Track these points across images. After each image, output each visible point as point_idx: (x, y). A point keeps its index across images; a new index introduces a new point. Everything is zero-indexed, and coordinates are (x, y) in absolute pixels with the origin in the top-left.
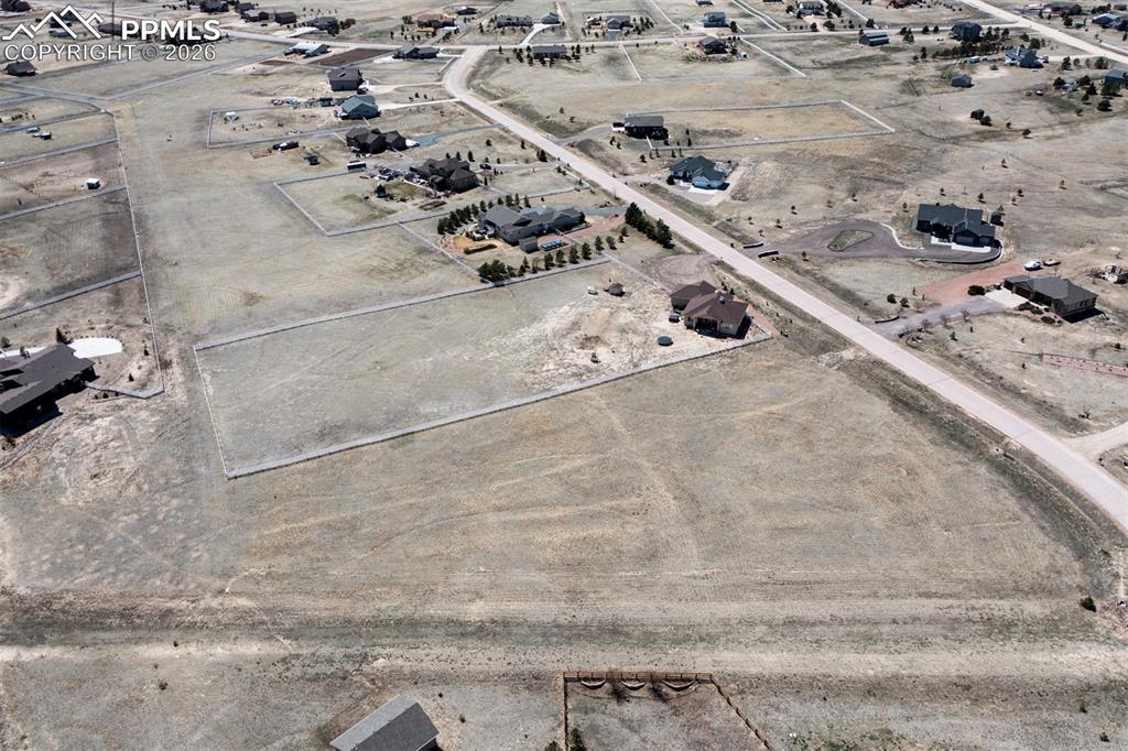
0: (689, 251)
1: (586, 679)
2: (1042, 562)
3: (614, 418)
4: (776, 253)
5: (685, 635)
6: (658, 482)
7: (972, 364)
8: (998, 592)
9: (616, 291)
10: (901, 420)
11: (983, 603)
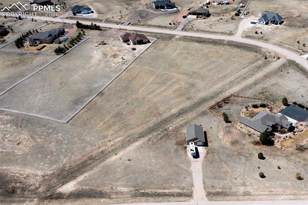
0: (108, 29)
1: (212, 108)
2: (253, 56)
3: (146, 67)
4: (130, 23)
5: (217, 94)
6: (174, 74)
7: (201, 31)
8: (253, 63)
9: (103, 43)
10: (203, 44)
11: (253, 65)
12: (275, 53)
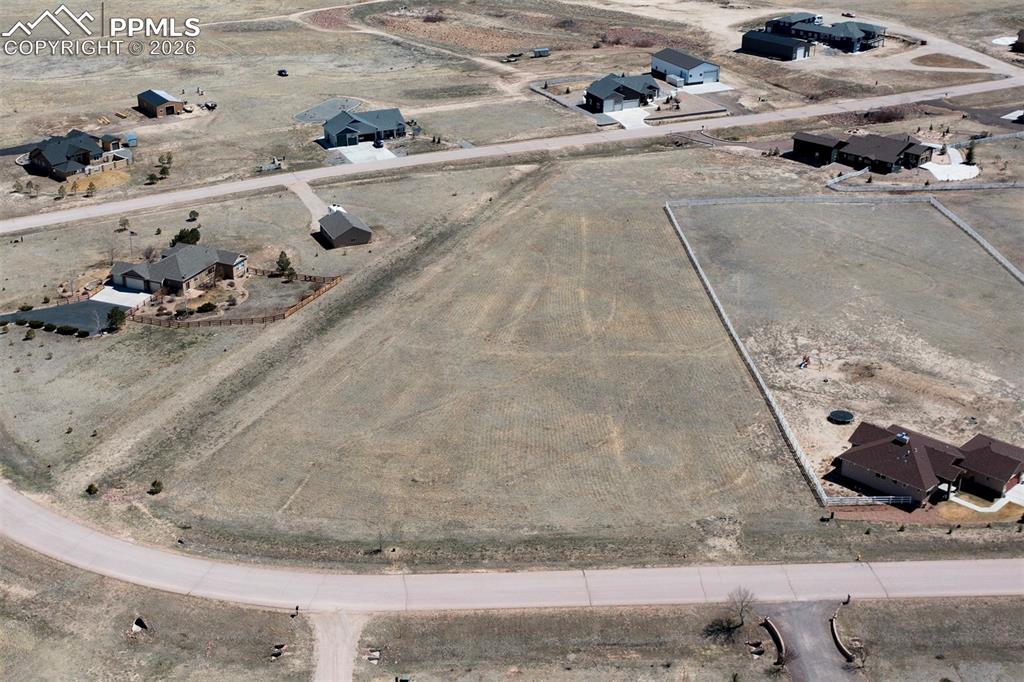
11: (221, 443)
12: (101, 517)
